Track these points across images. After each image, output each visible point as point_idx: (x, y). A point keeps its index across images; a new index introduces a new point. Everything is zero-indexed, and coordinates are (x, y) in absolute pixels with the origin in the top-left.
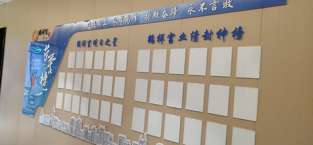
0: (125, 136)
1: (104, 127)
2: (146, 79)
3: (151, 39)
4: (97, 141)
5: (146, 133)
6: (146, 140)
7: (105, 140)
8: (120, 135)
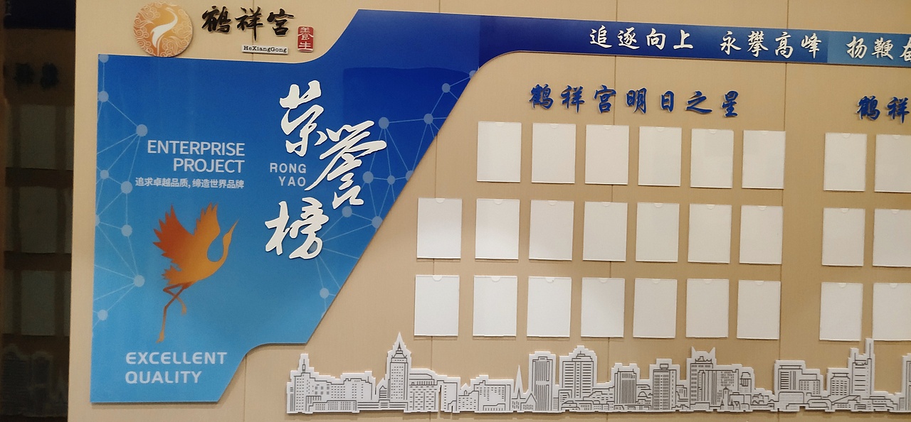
0: (801, 362)
1: (710, 355)
2: (860, 207)
3: (868, 108)
4: (681, 400)
5: (869, 341)
6: (873, 356)
7: (720, 388)
8: (779, 363)
